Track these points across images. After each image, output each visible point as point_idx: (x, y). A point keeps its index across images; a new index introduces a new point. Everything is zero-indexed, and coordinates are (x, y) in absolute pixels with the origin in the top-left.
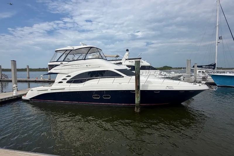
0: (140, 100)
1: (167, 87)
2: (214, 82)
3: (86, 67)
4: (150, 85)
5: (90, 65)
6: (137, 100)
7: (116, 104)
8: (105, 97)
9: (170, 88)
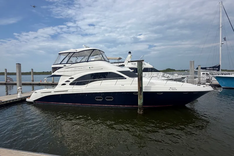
0: (142, 101)
1: (170, 88)
2: (219, 83)
3: (89, 69)
4: (153, 86)
5: (92, 67)
6: (140, 102)
7: (119, 106)
8: (107, 98)
9: (173, 89)
